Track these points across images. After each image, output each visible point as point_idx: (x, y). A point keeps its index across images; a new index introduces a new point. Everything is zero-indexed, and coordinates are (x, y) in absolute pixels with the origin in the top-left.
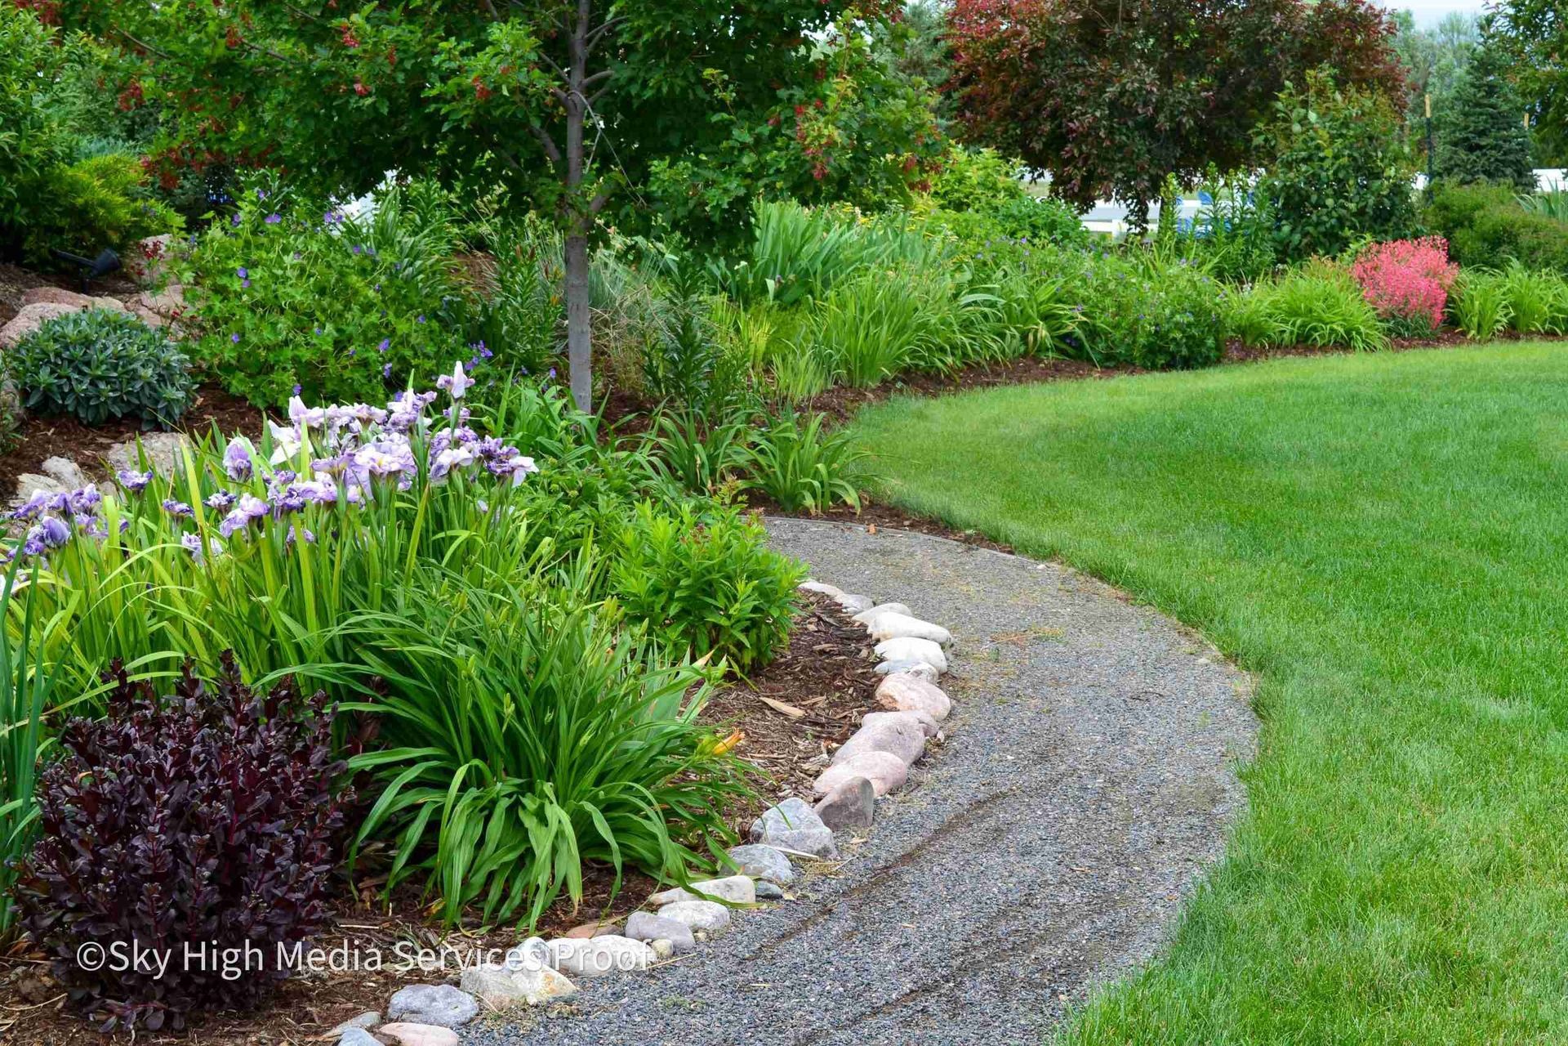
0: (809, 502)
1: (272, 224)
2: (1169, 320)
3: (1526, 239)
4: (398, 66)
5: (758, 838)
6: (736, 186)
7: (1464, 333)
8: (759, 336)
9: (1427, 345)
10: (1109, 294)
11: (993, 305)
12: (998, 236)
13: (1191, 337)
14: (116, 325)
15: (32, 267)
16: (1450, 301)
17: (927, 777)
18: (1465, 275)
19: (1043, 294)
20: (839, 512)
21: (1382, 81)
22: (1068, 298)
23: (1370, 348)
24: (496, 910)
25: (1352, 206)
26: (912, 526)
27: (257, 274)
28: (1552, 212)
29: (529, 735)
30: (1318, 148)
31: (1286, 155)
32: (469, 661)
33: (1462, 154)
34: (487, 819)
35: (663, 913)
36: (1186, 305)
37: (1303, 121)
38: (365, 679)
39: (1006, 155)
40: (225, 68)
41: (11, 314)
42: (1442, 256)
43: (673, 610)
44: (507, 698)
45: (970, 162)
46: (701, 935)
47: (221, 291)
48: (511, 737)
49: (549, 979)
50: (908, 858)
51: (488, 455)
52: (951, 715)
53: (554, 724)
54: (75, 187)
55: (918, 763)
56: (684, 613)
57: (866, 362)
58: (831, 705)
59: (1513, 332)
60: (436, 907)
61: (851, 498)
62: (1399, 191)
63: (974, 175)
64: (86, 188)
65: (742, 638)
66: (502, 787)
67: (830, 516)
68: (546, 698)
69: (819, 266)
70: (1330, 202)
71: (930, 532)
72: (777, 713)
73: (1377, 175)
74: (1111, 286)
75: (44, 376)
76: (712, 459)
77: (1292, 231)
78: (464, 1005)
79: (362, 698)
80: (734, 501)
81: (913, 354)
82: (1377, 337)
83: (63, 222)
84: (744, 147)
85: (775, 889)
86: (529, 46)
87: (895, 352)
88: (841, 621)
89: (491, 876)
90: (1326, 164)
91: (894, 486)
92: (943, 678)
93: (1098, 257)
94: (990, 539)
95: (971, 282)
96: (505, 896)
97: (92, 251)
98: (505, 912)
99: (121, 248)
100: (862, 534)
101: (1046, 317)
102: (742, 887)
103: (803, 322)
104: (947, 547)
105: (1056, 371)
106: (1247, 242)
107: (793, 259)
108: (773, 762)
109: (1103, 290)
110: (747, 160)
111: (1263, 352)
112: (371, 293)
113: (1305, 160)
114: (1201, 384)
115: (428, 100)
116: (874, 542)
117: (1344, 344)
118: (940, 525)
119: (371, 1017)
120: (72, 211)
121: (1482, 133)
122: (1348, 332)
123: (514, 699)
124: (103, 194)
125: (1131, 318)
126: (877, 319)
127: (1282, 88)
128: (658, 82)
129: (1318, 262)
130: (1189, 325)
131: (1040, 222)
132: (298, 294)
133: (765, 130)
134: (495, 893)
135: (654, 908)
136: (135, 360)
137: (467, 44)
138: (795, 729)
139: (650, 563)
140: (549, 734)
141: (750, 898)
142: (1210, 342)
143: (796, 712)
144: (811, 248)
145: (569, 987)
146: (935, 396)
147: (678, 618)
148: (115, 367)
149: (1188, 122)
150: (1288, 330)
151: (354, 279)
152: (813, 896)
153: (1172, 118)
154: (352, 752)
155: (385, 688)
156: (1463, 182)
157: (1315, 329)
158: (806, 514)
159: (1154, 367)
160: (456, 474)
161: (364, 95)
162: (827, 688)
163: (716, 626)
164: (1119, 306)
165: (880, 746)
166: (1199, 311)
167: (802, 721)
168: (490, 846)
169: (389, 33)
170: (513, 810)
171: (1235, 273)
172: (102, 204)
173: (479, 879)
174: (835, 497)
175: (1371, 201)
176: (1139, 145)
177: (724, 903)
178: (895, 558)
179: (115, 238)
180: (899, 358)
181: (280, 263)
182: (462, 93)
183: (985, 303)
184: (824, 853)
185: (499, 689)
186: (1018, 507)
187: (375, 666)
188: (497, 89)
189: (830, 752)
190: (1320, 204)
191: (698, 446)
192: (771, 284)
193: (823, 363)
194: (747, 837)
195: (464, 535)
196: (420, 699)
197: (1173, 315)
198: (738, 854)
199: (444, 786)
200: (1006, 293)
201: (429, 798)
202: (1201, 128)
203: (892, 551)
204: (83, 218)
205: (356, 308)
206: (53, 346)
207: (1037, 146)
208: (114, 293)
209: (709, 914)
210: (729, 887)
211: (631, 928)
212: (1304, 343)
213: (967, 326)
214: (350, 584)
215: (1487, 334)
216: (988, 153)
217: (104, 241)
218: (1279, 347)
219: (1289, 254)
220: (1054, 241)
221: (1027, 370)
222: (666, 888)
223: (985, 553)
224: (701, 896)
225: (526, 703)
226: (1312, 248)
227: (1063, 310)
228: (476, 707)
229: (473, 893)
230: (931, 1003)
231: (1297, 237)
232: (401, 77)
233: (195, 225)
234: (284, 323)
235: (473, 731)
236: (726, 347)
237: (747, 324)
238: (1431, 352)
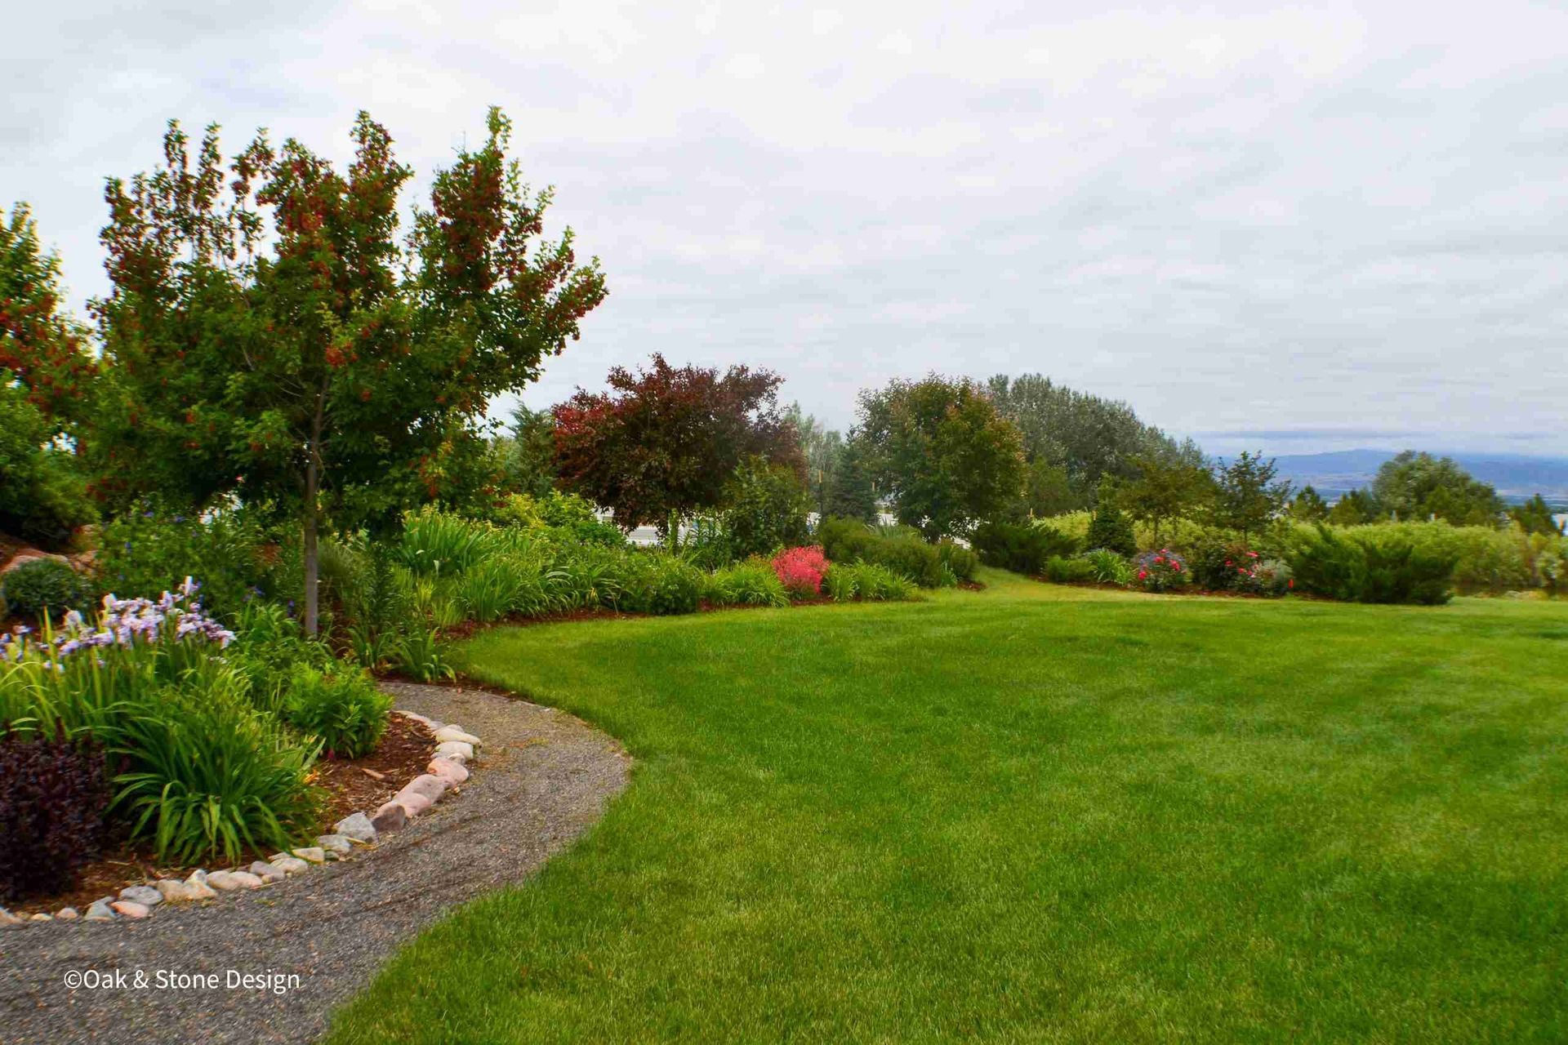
0: (427, 676)
1: (147, 518)
2: (665, 588)
3: (869, 547)
4: (214, 434)
5: (335, 832)
6: (391, 500)
7: (832, 598)
8: (426, 591)
9: (811, 604)
10: (634, 573)
11: (565, 577)
12: (573, 541)
13: (676, 598)
14: (57, 567)
15: (25, 539)
16: (824, 580)
17: (442, 808)
18: (834, 566)
19: (596, 573)
20: (445, 683)
21: (791, 461)
22: (609, 575)
23: (780, 606)
24: (188, 858)
25: (774, 529)
26: (483, 690)
27: (136, 544)
28: (884, 535)
29: (207, 770)
30: (756, 496)
31: (739, 500)
32: (175, 729)
33: (839, 503)
34: (183, 813)
35: (273, 864)
36: (676, 580)
37: (749, 483)
38: (126, 738)
39: (585, 496)
40: (129, 437)
41: (8, 560)
42: (821, 556)
43: (316, 720)
44: (195, 750)
45: (564, 501)
46: (289, 874)
47: (117, 555)
48: (198, 771)
49: (201, 888)
50: (416, 844)
51: (207, 628)
52: (468, 779)
53: (222, 765)
54: (49, 496)
55: (439, 802)
56: (321, 722)
57: (487, 607)
58: (401, 774)
59: (858, 597)
60: (155, 856)
61: (451, 674)
62: (800, 522)
63: (565, 507)
64: (56, 497)
65: (354, 738)
66: (192, 797)
67: (439, 684)
68: (218, 752)
69: (465, 553)
70: (762, 526)
71: (493, 693)
72: (370, 776)
73: (786, 512)
74: (635, 569)
75: (19, 593)
76: (375, 653)
77: (742, 542)
78: (156, 896)
79: (121, 746)
80: (352, 662)
81: (515, 603)
82: (784, 599)
83: (40, 514)
84: (395, 481)
85: (335, 855)
86: (283, 424)
87: (504, 601)
88: (425, 735)
89: (185, 843)
90: (760, 505)
91: (477, 668)
92: (469, 763)
93: (629, 554)
94: (524, 696)
95: (554, 565)
96: (192, 853)
97: (55, 530)
98: (192, 861)
99: (69, 529)
100: (454, 693)
101: (597, 585)
102: (317, 853)
103: (453, 586)
104: (498, 702)
105: (601, 614)
106: (716, 548)
107: (451, 550)
108: (360, 800)
109: (631, 571)
110: (397, 486)
111: (720, 607)
112: (197, 558)
113: (749, 503)
114: (680, 623)
115: (228, 452)
116: (460, 697)
117: (765, 603)
118: (498, 689)
119: (108, 899)
120: (44, 509)
121: (848, 492)
122: (767, 596)
123: (199, 750)
124: (63, 500)
125: (645, 587)
126: (494, 584)
127: (737, 464)
128: (353, 444)
129: (754, 559)
130: (676, 591)
131: (598, 533)
132: (153, 557)
133: (407, 470)
134: (187, 851)
135: (270, 862)
136: (63, 586)
137: (250, 422)
138: (378, 784)
139: (304, 696)
140: (219, 770)
141: (321, 859)
142: (688, 601)
143: (380, 776)
144: (463, 543)
145: (212, 893)
146: (526, 626)
147: (318, 725)
148: (53, 589)
149: (686, 481)
150: (734, 594)
151: (189, 551)
152: (355, 860)
153: (678, 479)
154: (117, 773)
155: (135, 743)
156: (839, 518)
157: (749, 595)
158: (425, 682)
159: (657, 614)
160: (188, 638)
161: (197, 448)
162: (401, 764)
163: (341, 730)
164: (639, 581)
165: (417, 791)
166: (682, 584)
167: (382, 780)
168: (185, 826)
169: (212, 416)
170: (197, 810)
171: (710, 564)
172: (62, 505)
173: (179, 843)
174: (443, 674)
175: (785, 526)
176: (660, 494)
177: (304, 859)
178: (467, 706)
179: (66, 523)
180: (507, 604)
181: (148, 539)
182: (248, 447)
183: (560, 577)
184: (369, 840)
185: (191, 745)
186: (547, 682)
187: (131, 731)
188: (263, 446)
189: (393, 796)
190: (757, 527)
191: (368, 644)
192: (437, 563)
193: (461, 607)
194: (329, 831)
195: (192, 671)
196: (151, 748)
197: (667, 585)
198: (322, 839)
199: (160, 795)
200: (574, 571)
201: (153, 801)
202: (695, 485)
203: (468, 702)
204: (50, 513)
205: (188, 565)
206: (23, 577)
207: (603, 492)
208: (64, 553)
209: (296, 865)
210: (310, 853)
211: (252, 869)
212: (743, 602)
213: (548, 589)
214: (121, 689)
215: (843, 600)
216: (575, 496)
217: (60, 525)
218: (730, 604)
219: (741, 554)
220: (606, 544)
221: (585, 613)
222: (276, 853)
223: (519, 703)
224: (294, 856)
225: (208, 754)
226: (752, 551)
227: (606, 581)
228: (178, 753)
229: (175, 851)
230: (398, 908)
231: (744, 545)
232: (216, 439)
233: (108, 517)
234: (147, 572)
235: (177, 764)
236: (404, 594)
237: (420, 584)
238: (813, 607)
